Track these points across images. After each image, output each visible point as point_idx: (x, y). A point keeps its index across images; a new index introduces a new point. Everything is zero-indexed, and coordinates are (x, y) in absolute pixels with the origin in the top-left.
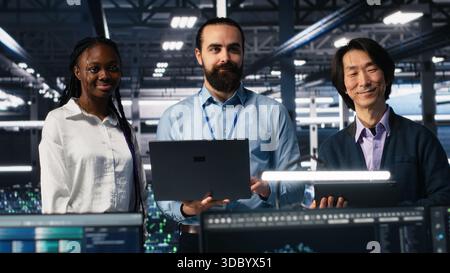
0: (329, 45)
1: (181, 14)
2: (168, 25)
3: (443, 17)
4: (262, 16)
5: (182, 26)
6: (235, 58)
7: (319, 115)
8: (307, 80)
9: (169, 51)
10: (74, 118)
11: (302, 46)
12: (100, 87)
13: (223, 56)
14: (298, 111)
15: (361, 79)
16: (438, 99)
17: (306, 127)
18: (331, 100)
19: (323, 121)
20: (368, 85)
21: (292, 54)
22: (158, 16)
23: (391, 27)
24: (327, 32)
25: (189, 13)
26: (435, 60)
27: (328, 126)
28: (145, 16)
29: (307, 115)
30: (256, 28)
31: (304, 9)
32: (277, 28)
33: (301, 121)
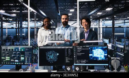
0: (96, 14)
1: (71, 9)
2: (69, 11)
3: (116, 9)
4: (85, 9)
5: (72, 11)
6: (66, 20)
7: (94, 26)
8: (92, 20)
9: (70, 15)
10: (43, 30)
11: (92, 14)
12: (47, 25)
13: (64, 20)
14: (91, 25)
15: (84, 24)
16: (115, 23)
17: (92, 28)
18: (96, 23)
19: (95, 27)
20: (85, 25)
21: (90, 16)
22: (68, 9)
23: (107, 11)
24: (96, 12)
25: (73, 9)
26: (115, 16)
27: (96, 28)
28: (66, 10)
29: (92, 26)
30: (84, 11)
31: (92, 8)
32: (87, 11)
33: (91, 27)
